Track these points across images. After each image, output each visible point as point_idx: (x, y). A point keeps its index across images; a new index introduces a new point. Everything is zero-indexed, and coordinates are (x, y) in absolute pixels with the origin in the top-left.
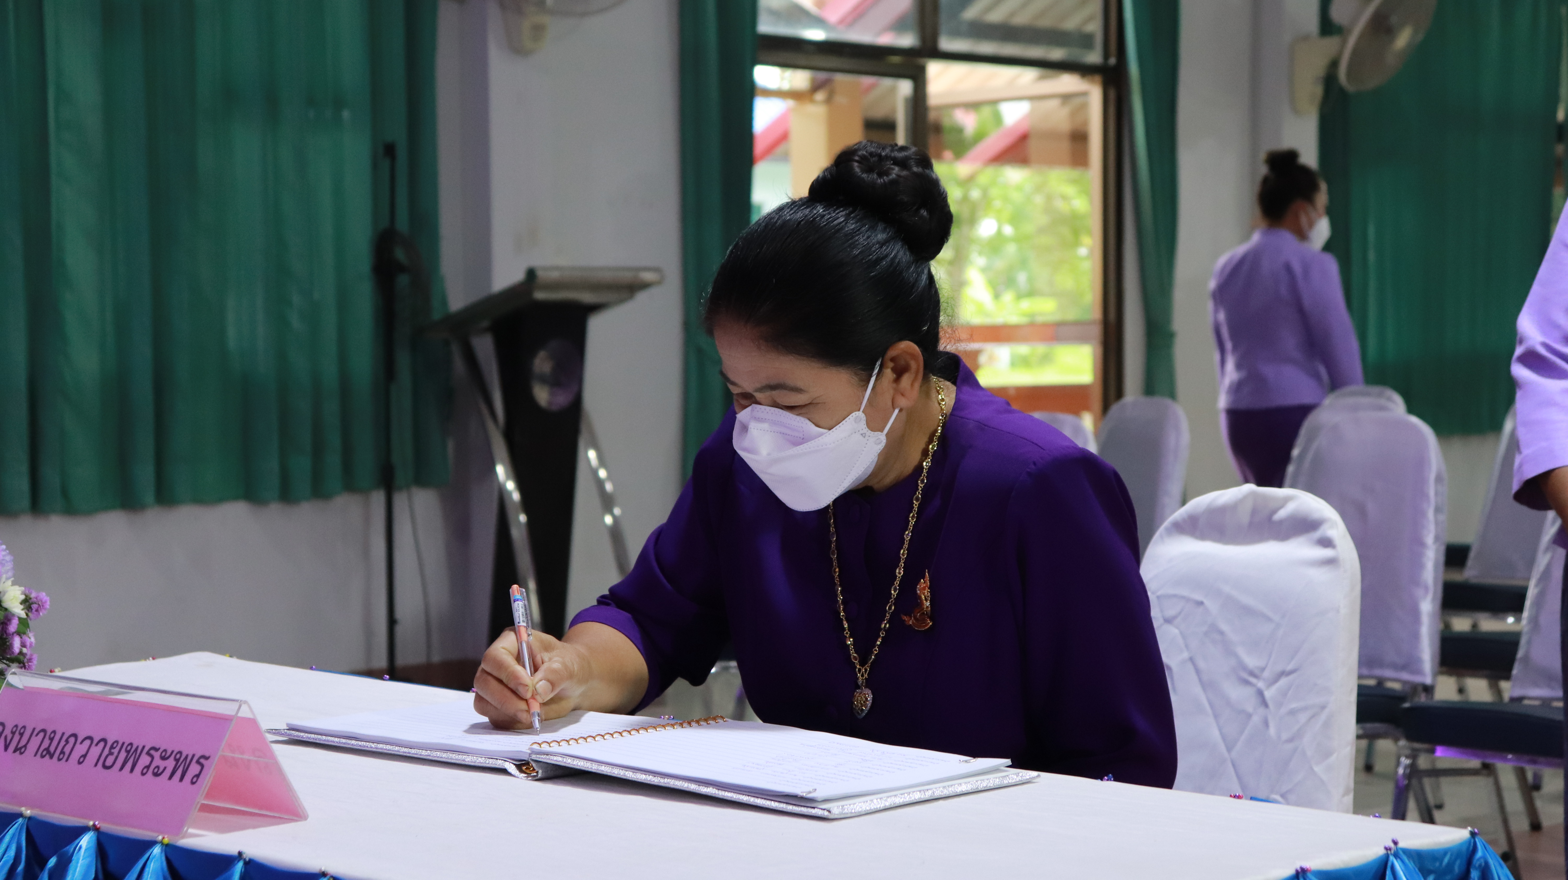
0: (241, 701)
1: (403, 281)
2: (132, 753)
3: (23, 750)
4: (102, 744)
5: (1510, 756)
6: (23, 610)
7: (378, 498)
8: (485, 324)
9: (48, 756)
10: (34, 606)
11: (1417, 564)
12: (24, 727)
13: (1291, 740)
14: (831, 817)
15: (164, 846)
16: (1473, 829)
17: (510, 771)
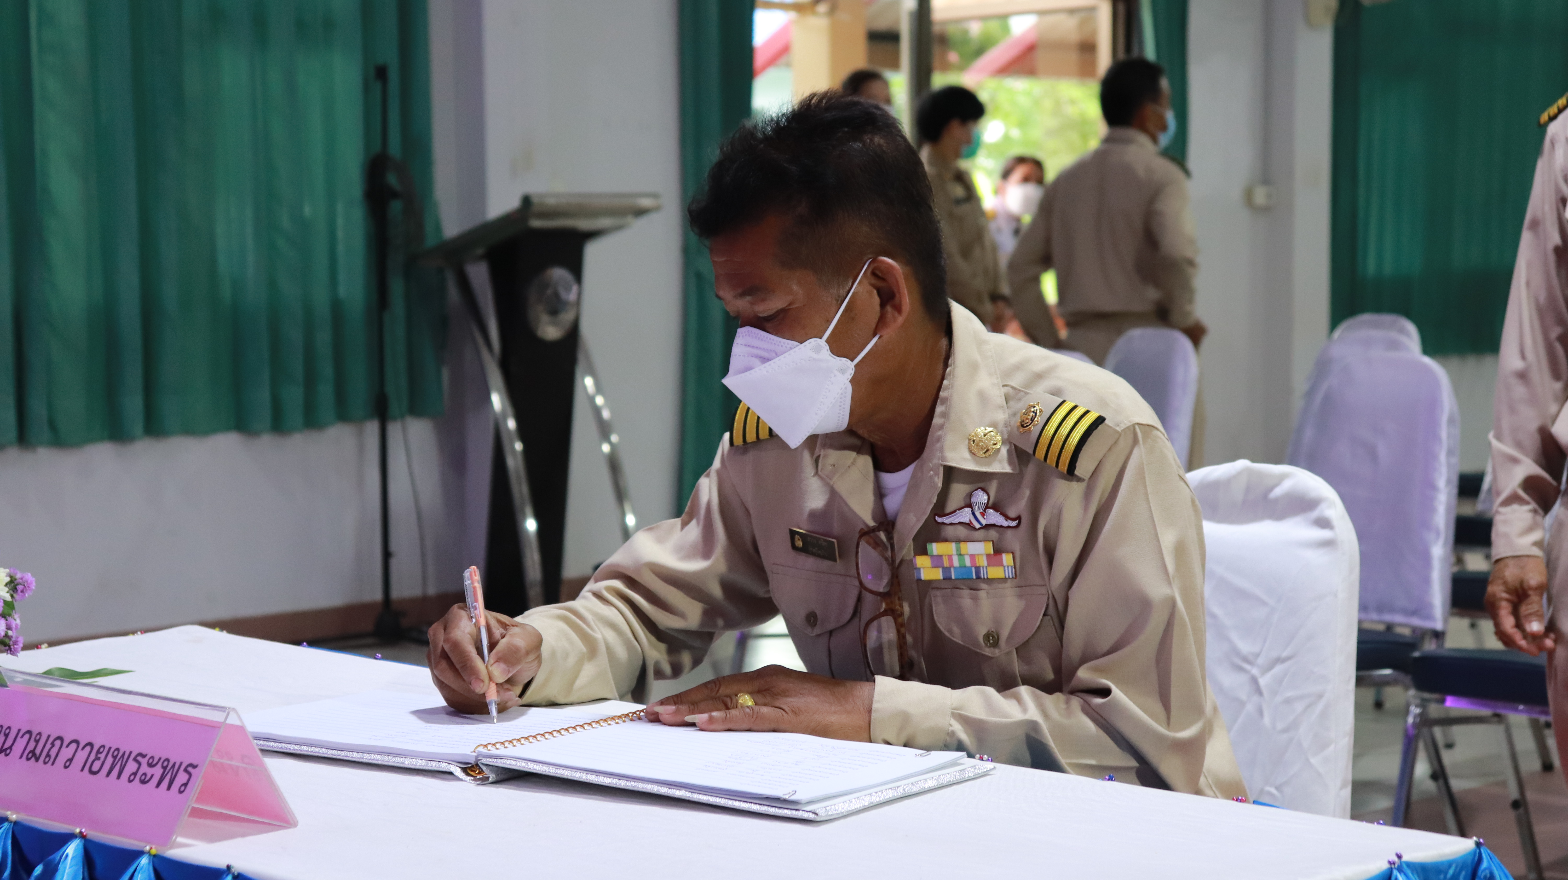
0: (229, 708)
1: (396, 207)
2: (119, 758)
3: (8, 751)
4: (88, 748)
5: (1521, 707)
6: (8, 592)
7: (372, 428)
8: (480, 251)
9: (33, 759)
10: (20, 587)
11: (1428, 506)
12: (9, 728)
13: (1286, 730)
14: (818, 819)
15: (152, 857)
16: (1479, 839)
17: (456, 774)
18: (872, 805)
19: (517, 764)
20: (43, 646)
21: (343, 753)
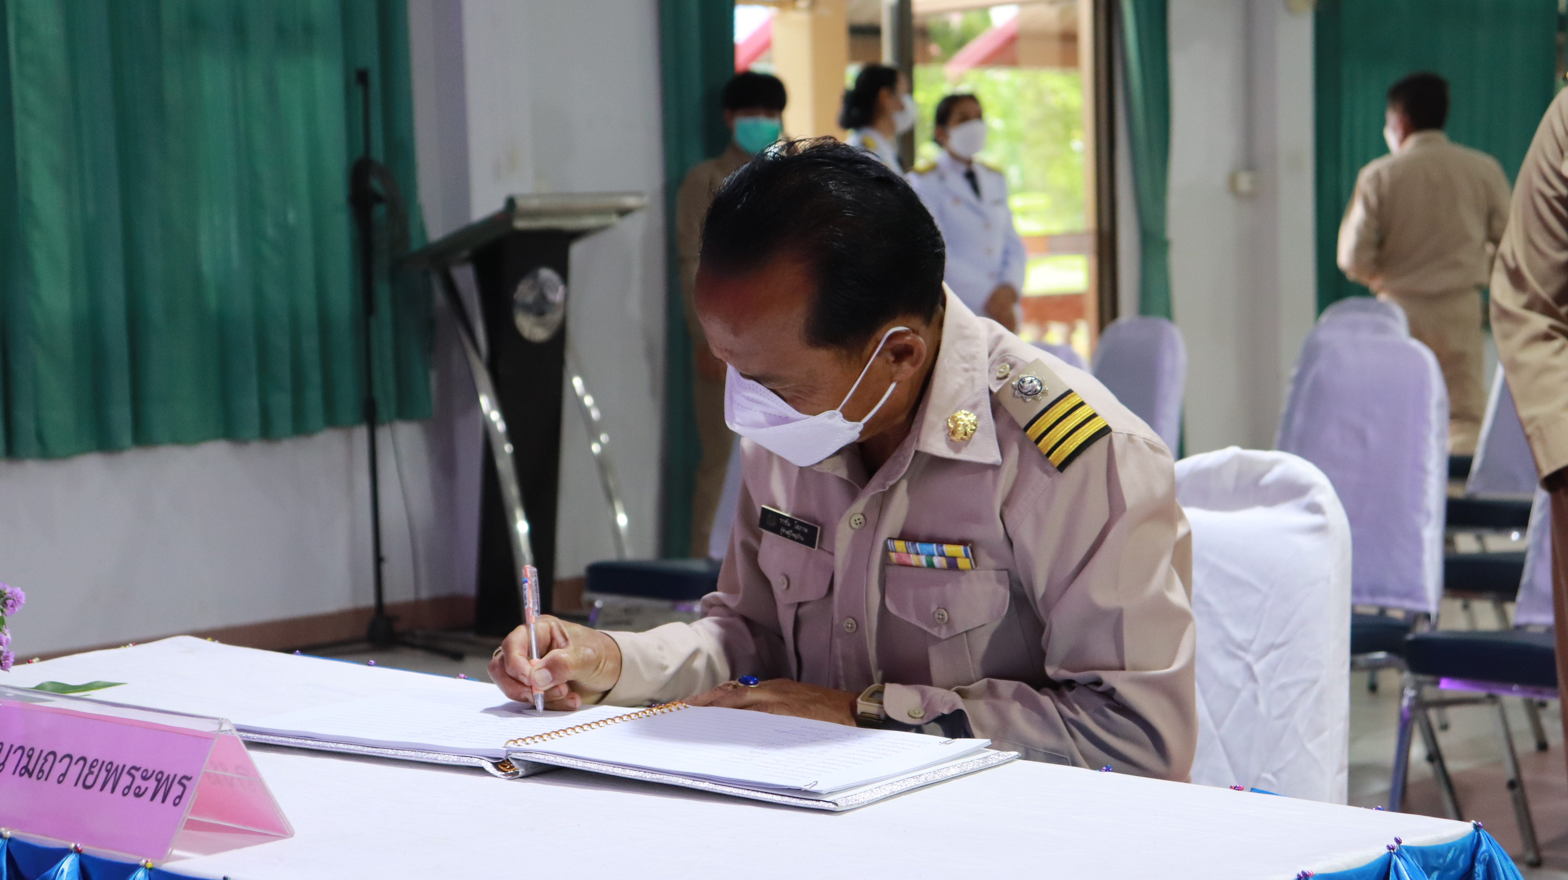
0: (222, 719)
1: (380, 211)
2: (113, 772)
4: (81, 763)
5: (1515, 687)
7: (361, 434)
8: (465, 253)
9: (26, 775)
10: (10, 602)
13: (1281, 716)
14: (838, 809)
15: (148, 871)
16: (1477, 822)
17: (487, 769)
18: (893, 794)
19: (545, 758)
20: (35, 660)
21: (378, 750)
